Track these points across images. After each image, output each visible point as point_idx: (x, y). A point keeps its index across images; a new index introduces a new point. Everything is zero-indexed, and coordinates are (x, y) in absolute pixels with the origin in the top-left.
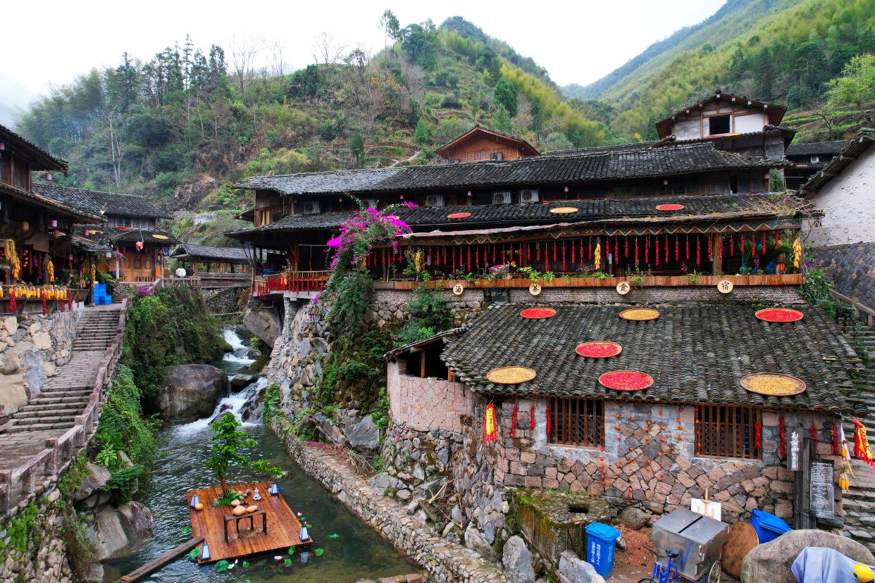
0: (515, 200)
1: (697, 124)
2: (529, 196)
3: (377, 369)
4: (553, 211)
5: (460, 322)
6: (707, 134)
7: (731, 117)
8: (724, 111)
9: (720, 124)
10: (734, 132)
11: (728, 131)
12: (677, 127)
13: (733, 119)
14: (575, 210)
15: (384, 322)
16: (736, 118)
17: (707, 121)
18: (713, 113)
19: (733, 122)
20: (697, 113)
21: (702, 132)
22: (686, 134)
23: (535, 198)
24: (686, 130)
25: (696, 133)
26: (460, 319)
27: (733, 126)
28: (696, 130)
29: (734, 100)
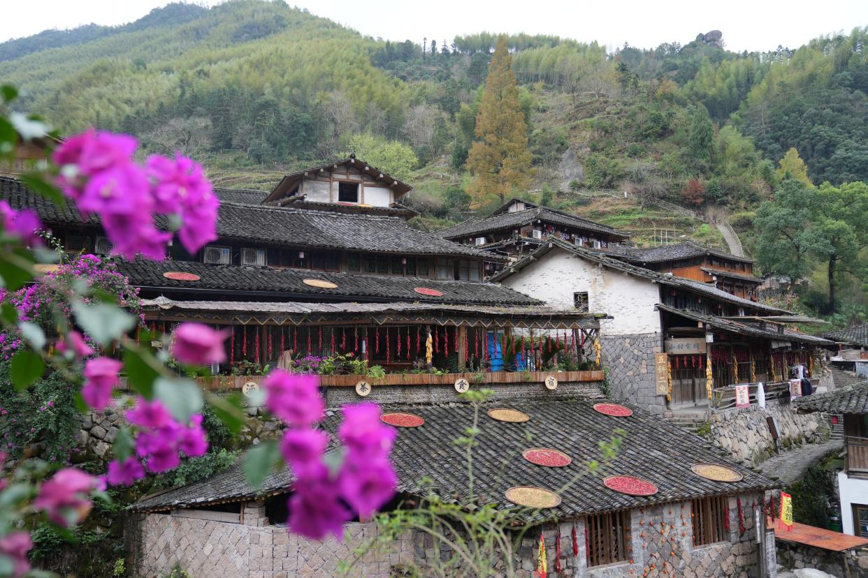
0: (236, 261)
1: (327, 185)
2: (254, 258)
3: (99, 530)
4: (307, 282)
5: (249, 438)
6: (336, 200)
7: (360, 185)
8: (354, 178)
9: (348, 192)
10: (363, 203)
11: (356, 201)
12: (306, 185)
13: (363, 189)
14: (333, 286)
15: (107, 446)
16: (365, 188)
17: (336, 185)
18: (343, 177)
19: (362, 192)
20: (327, 174)
21: (331, 196)
22: (315, 195)
23: (261, 261)
24: (315, 191)
25: (325, 196)
26: (248, 433)
27: (363, 196)
28: (325, 192)
29: (367, 168)
